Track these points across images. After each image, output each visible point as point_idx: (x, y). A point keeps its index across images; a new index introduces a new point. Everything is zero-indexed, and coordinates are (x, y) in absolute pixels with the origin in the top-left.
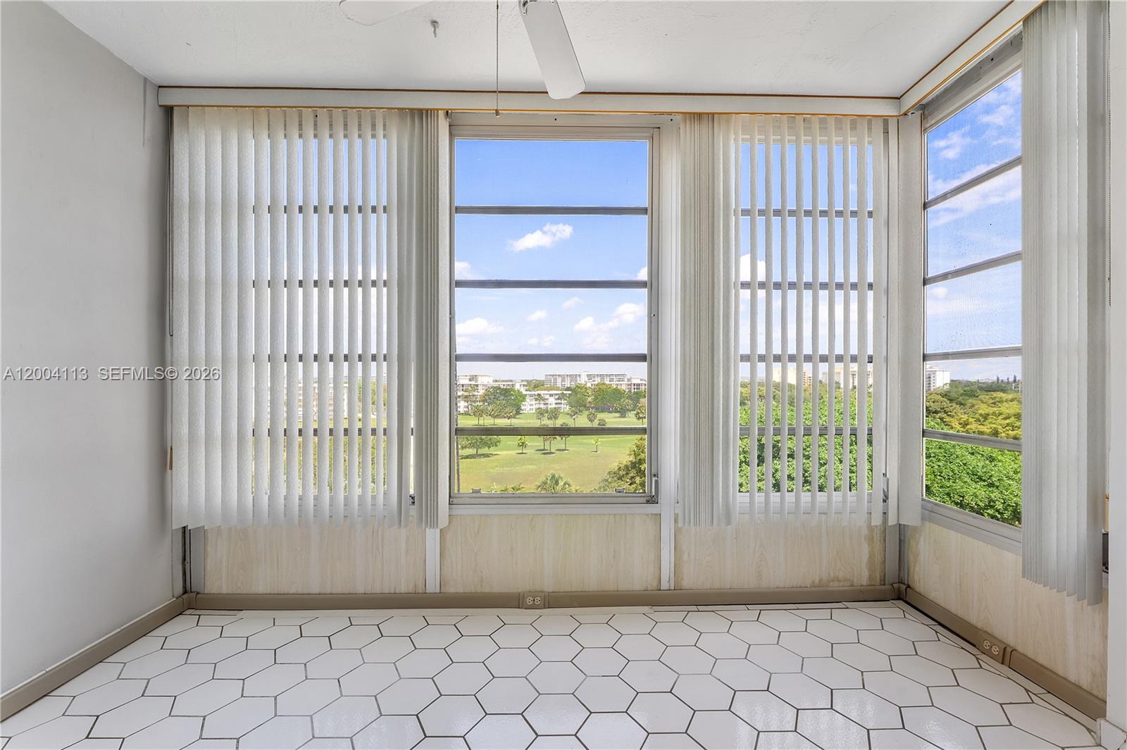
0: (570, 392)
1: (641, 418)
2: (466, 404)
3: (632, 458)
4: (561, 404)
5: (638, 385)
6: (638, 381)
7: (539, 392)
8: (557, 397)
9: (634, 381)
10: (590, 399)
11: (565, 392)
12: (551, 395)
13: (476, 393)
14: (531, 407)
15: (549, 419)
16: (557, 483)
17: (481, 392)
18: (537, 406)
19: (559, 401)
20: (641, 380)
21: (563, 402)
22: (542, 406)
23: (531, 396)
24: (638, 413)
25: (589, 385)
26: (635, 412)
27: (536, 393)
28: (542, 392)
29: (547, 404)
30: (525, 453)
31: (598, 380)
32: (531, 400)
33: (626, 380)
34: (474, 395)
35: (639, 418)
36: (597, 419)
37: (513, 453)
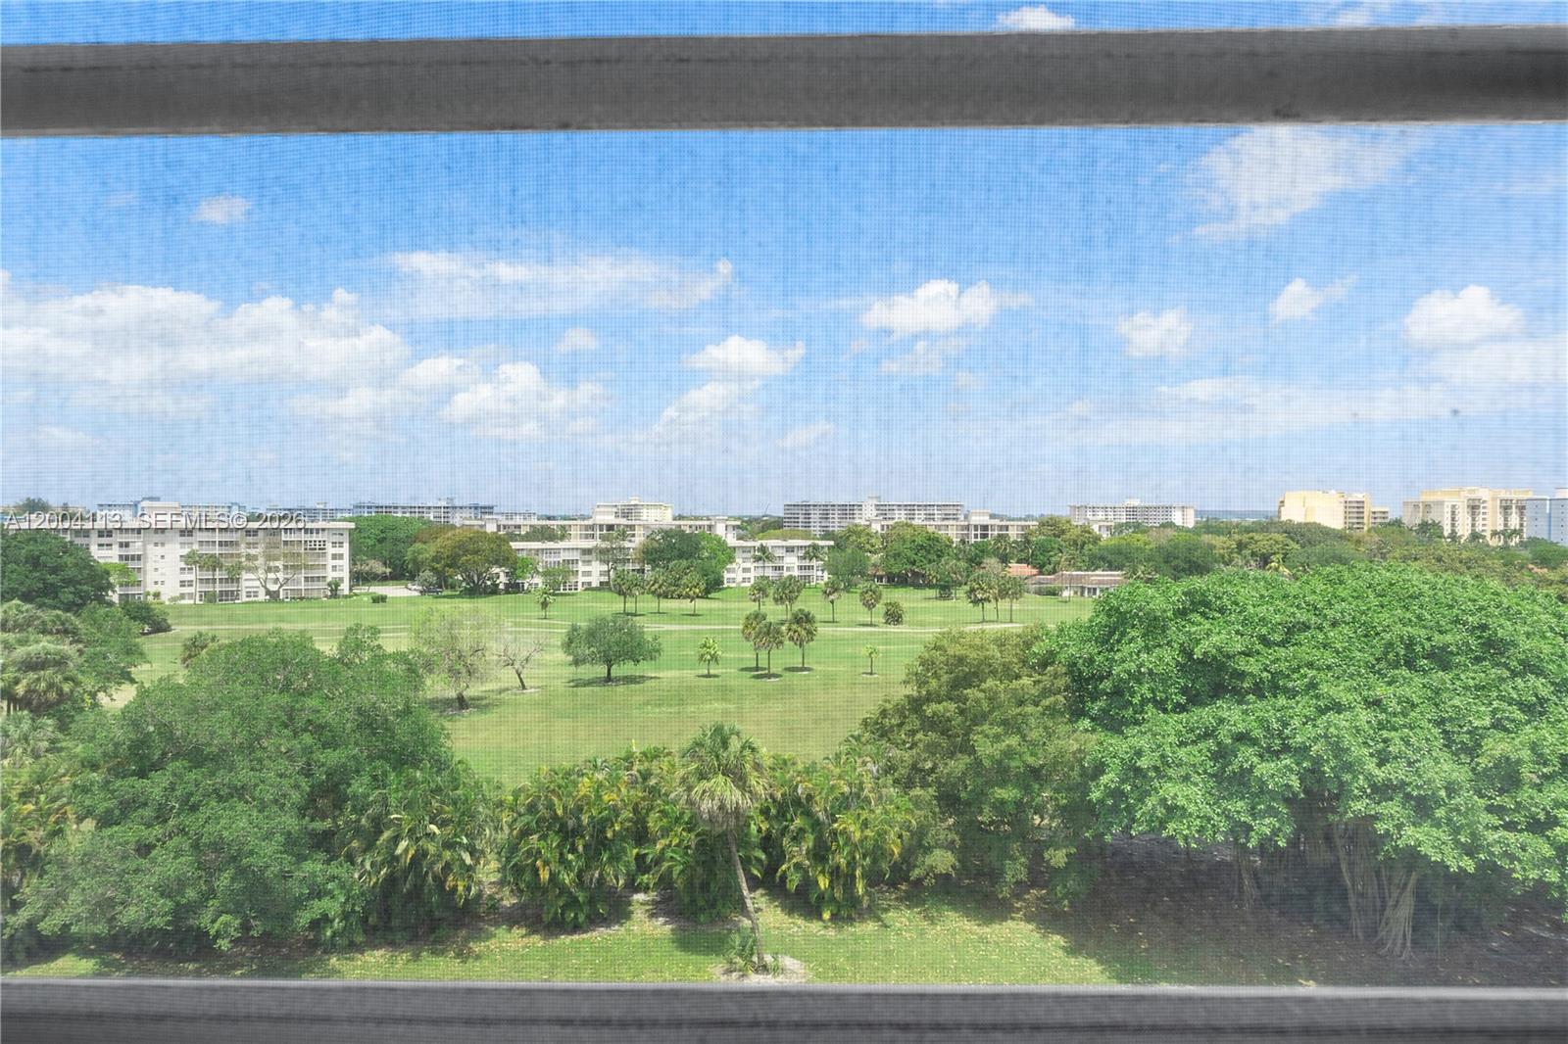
0: (832, 543)
1: (981, 600)
2: (605, 568)
3: (911, 690)
4: (810, 568)
5: (985, 528)
6: (986, 520)
7: (764, 542)
8: (801, 553)
9: (976, 520)
10: (875, 558)
11: (821, 543)
12: (790, 550)
13: (627, 544)
14: (747, 575)
15: (776, 600)
16: (725, 744)
17: (638, 540)
18: (760, 573)
19: (806, 563)
20: (992, 516)
21: (814, 563)
22: (769, 573)
23: (745, 550)
24: (972, 590)
25: (876, 527)
26: (967, 588)
27: (757, 544)
28: (769, 543)
29: (780, 568)
30: (715, 676)
31: (900, 516)
32: (745, 560)
33: (962, 518)
34: (621, 549)
35: (976, 602)
36: (883, 601)
37: (689, 674)
